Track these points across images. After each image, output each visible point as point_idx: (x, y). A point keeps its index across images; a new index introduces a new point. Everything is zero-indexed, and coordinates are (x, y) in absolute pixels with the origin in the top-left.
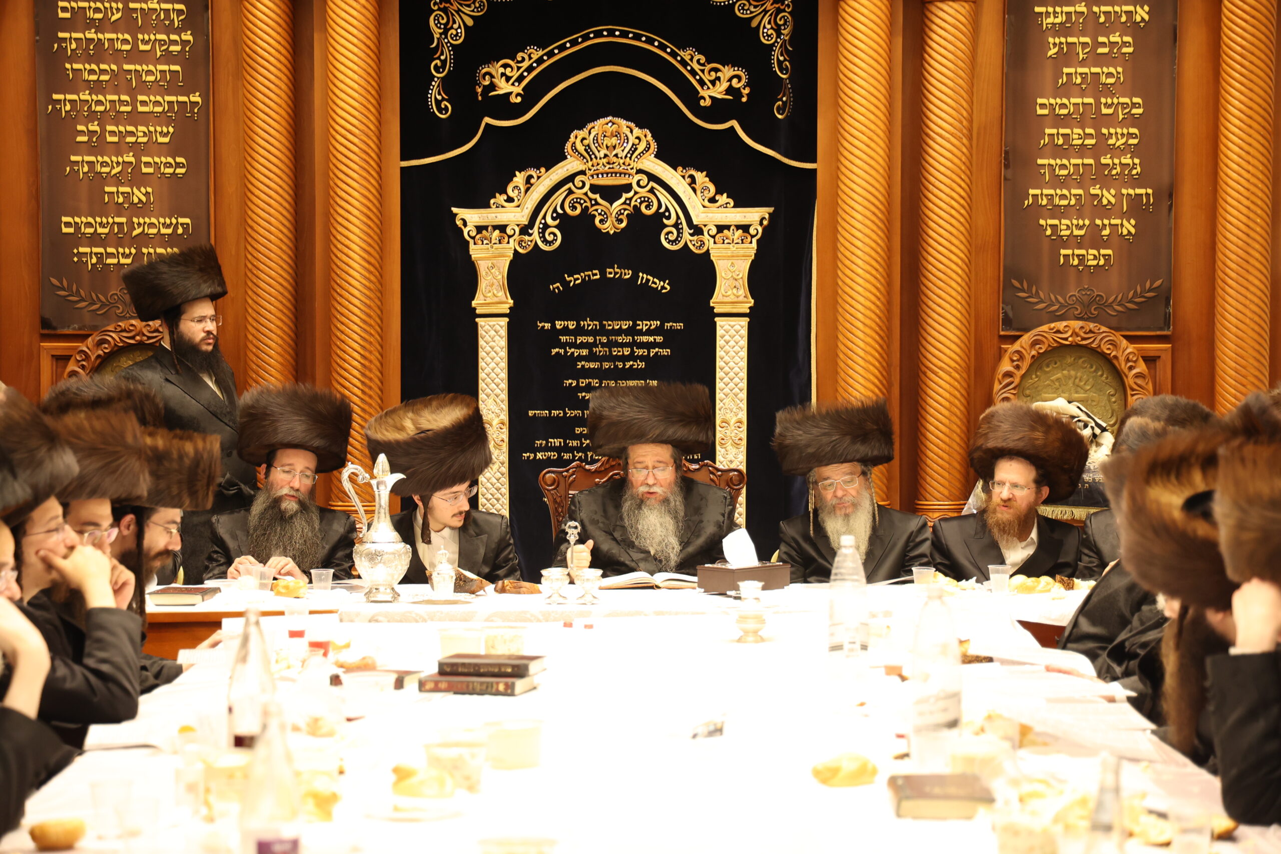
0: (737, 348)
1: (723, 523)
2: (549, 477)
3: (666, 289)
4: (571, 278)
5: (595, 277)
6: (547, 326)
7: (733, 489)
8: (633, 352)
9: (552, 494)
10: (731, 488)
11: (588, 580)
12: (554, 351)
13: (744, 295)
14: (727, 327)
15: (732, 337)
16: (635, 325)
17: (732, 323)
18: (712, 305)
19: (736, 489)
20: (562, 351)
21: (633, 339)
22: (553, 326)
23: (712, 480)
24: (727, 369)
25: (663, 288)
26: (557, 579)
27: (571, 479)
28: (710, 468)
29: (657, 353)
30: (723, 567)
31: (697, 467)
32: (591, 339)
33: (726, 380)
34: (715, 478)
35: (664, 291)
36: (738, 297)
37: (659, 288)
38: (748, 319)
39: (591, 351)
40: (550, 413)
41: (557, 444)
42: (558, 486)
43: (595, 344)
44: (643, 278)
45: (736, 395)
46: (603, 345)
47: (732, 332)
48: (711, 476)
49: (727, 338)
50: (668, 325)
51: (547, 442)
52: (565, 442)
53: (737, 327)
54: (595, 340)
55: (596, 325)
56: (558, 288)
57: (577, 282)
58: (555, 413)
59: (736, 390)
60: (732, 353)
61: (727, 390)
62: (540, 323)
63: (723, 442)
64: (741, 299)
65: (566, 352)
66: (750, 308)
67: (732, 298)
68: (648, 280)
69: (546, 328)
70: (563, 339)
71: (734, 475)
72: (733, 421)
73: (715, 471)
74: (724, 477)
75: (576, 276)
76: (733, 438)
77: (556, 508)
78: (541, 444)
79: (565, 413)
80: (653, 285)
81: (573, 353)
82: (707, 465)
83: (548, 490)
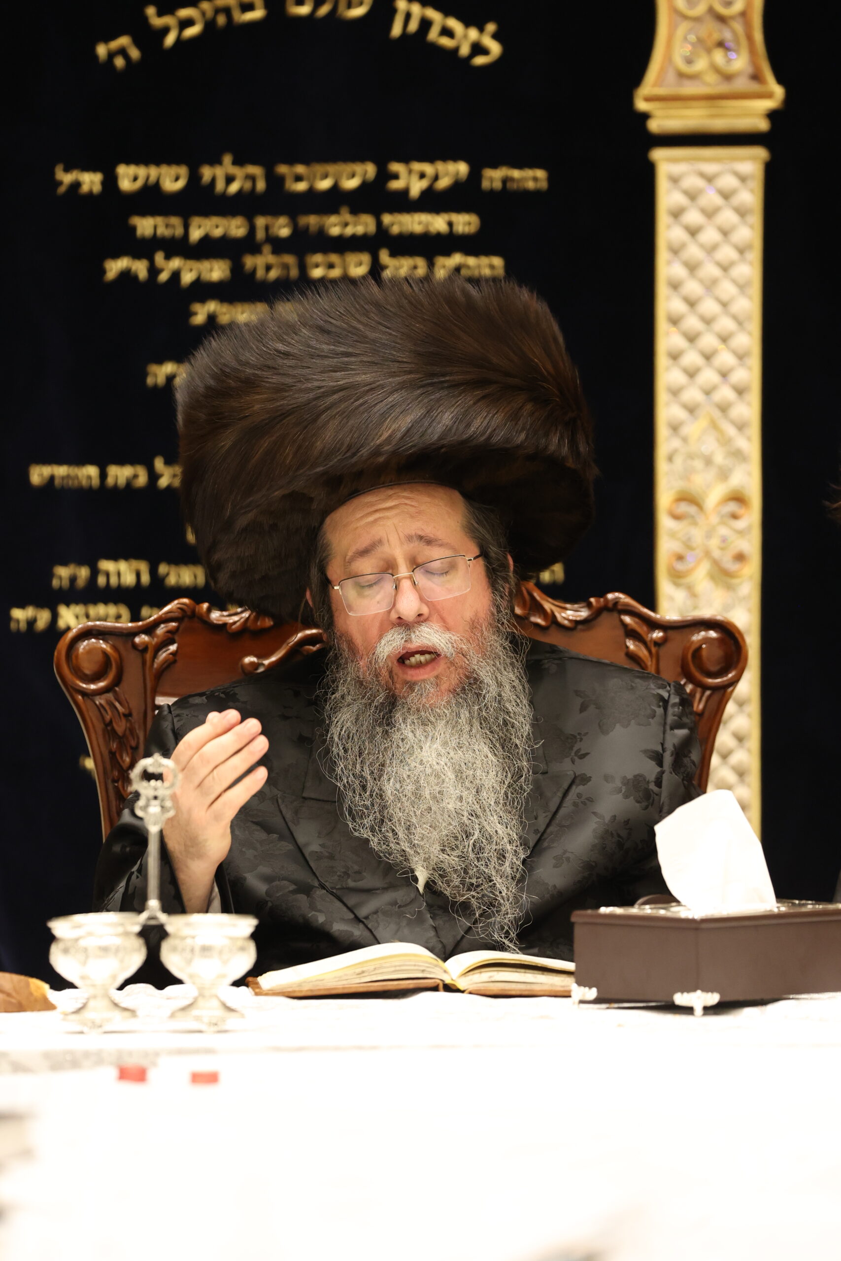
0: (727, 253)
1: (659, 783)
2: (90, 651)
3: (485, 51)
4: (168, 20)
5: (250, 16)
6: (91, 181)
7: (705, 687)
8: (376, 269)
9: (100, 708)
10: (698, 684)
11: (205, 949)
12: (115, 267)
13: (750, 70)
14: (692, 182)
15: (710, 214)
16: (385, 176)
17: (710, 168)
18: (641, 105)
19: (715, 689)
20: (140, 268)
21: (379, 224)
22: (110, 181)
23: (632, 657)
24: (692, 323)
25: (478, 49)
26: (105, 950)
27: (163, 656)
28: (627, 619)
29: (458, 269)
30: (662, 912)
31: (584, 614)
32: (236, 228)
33: (692, 358)
34: (643, 652)
35: (480, 60)
36: (728, 77)
37: (465, 51)
38: (760, 153)
39: (237, 269)
40: (103, 475)
41: (129, 579)
42: (117, 681)
43: (249, 245)
44: (408, 16)
45: (724, 408)
46: (279, 246)
47: (711, 198)
48: (631, 645)
49: (693, 217)
50: (493, 177)
51: (95, 572)
52: (153, 572)
53: (728, 181)
54: (252, 230)
55: (253, 178)
56: (123, 52)
57: (191, 32)
58: (120, 474)
59: (726, 393)
60: (710, 270)
61: (693, 394)
62: (67, 170)
63: (680, 566)
64: (743, 84)
65: (154, 271)
66: (772, 116)
67: (711, 84)
68: (426, 24)
69: (85, 188)
70: (145, 226)
71: (707, 640)
72: (714, 496)
73: (642, 629)
74: (674, 649)
75: (185, 13)
76: (716, 554)
77: (112, 754)
78: (73, 579)
79: (154, 477)
80: (445, 42)
81: (176, 275)
82: (616, 609)
83: (85, 694)
